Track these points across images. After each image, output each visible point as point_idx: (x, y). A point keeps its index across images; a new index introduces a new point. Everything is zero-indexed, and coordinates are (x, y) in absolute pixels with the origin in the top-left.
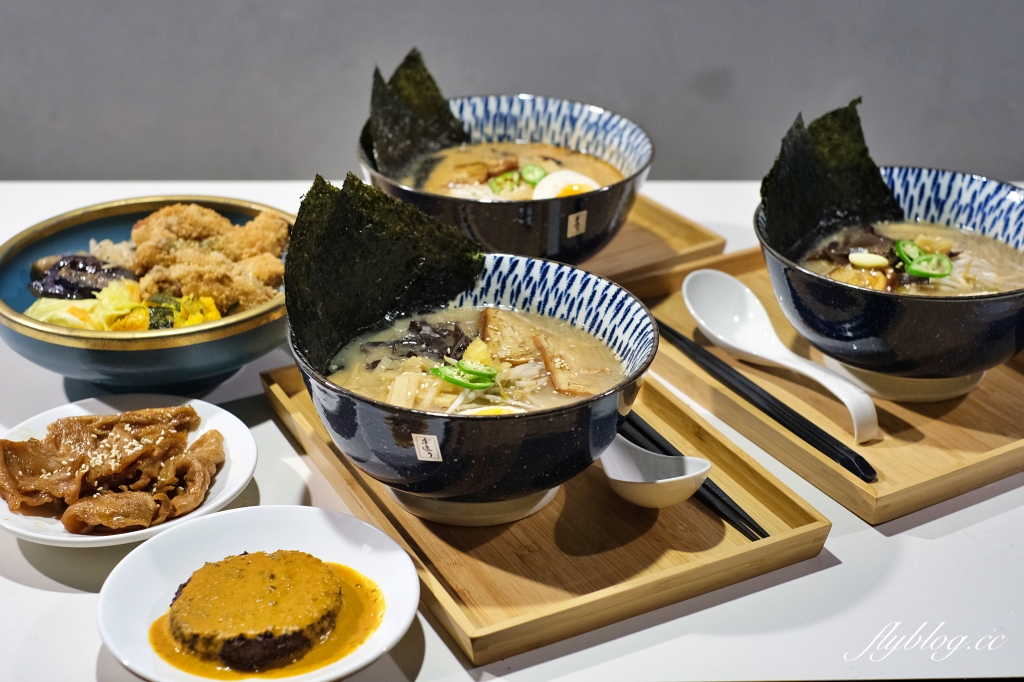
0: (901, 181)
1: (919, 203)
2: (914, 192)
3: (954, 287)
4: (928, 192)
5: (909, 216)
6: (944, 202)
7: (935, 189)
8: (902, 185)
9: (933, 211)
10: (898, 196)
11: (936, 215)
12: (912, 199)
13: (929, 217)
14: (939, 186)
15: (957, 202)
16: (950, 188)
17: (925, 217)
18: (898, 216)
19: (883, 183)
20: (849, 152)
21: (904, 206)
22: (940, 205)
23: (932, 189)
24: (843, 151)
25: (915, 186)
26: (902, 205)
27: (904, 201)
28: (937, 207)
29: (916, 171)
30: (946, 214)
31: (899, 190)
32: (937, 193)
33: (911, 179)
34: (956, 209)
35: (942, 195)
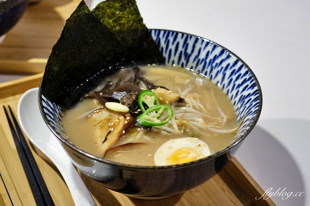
0: (164, 39)
1: (175, 54)
2: (172, 47)
3: (170, 132)
4: (180, 48)
5: (169, 62)
6: (190, 55)
7: (185, 46)
8: (165, 42)
9: (183, 60)
10: (162, 48)
11: (185, 63)
12: (171, 51)
13: (181, 63)
14: (188, 45)
15: (197, 57)
16: (194, 47)
17: (178, 64)
18: (161, 61)
19: (153, 40)
20: (128, 22)
21: (166, 55)
22: (188, 57)
23: (183, 46)
24: (123, 21)
25: (173, 43)
26: (164, 55)
27: (166, 52)
28: (185, 58)
29: (175, 34)
30: (190, 63)
31: (163, 44)
32: (186, 49)
33: (171, 39)
34: (196, 61)
35: (189, 51)
